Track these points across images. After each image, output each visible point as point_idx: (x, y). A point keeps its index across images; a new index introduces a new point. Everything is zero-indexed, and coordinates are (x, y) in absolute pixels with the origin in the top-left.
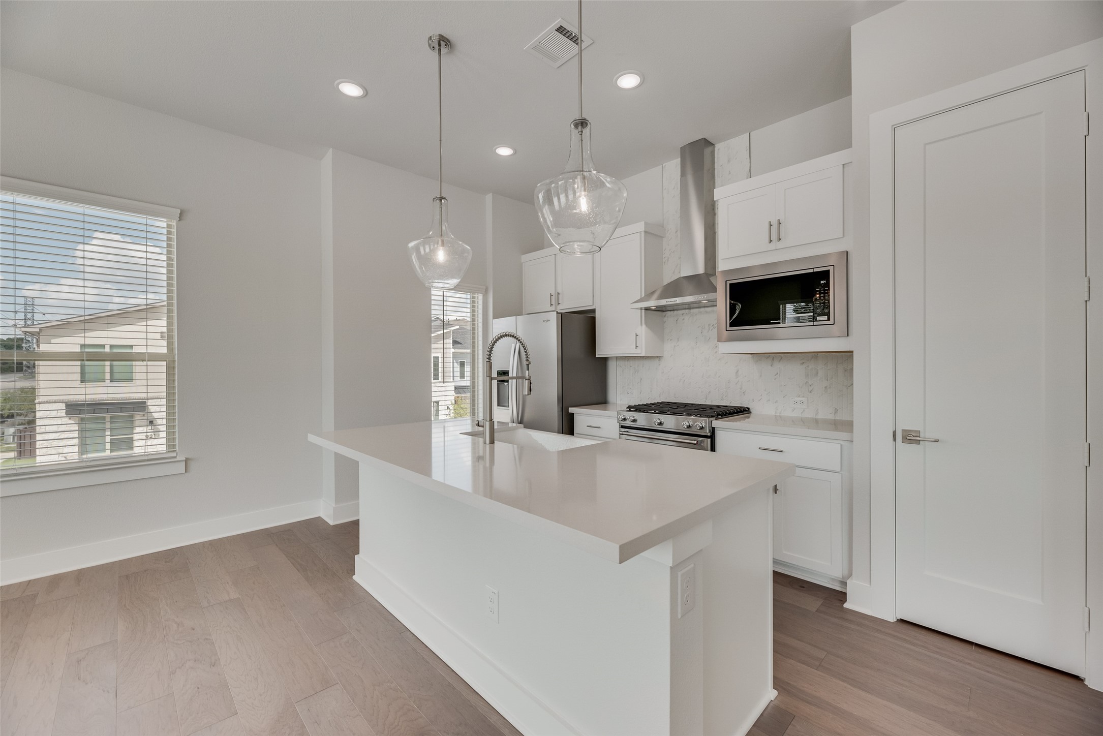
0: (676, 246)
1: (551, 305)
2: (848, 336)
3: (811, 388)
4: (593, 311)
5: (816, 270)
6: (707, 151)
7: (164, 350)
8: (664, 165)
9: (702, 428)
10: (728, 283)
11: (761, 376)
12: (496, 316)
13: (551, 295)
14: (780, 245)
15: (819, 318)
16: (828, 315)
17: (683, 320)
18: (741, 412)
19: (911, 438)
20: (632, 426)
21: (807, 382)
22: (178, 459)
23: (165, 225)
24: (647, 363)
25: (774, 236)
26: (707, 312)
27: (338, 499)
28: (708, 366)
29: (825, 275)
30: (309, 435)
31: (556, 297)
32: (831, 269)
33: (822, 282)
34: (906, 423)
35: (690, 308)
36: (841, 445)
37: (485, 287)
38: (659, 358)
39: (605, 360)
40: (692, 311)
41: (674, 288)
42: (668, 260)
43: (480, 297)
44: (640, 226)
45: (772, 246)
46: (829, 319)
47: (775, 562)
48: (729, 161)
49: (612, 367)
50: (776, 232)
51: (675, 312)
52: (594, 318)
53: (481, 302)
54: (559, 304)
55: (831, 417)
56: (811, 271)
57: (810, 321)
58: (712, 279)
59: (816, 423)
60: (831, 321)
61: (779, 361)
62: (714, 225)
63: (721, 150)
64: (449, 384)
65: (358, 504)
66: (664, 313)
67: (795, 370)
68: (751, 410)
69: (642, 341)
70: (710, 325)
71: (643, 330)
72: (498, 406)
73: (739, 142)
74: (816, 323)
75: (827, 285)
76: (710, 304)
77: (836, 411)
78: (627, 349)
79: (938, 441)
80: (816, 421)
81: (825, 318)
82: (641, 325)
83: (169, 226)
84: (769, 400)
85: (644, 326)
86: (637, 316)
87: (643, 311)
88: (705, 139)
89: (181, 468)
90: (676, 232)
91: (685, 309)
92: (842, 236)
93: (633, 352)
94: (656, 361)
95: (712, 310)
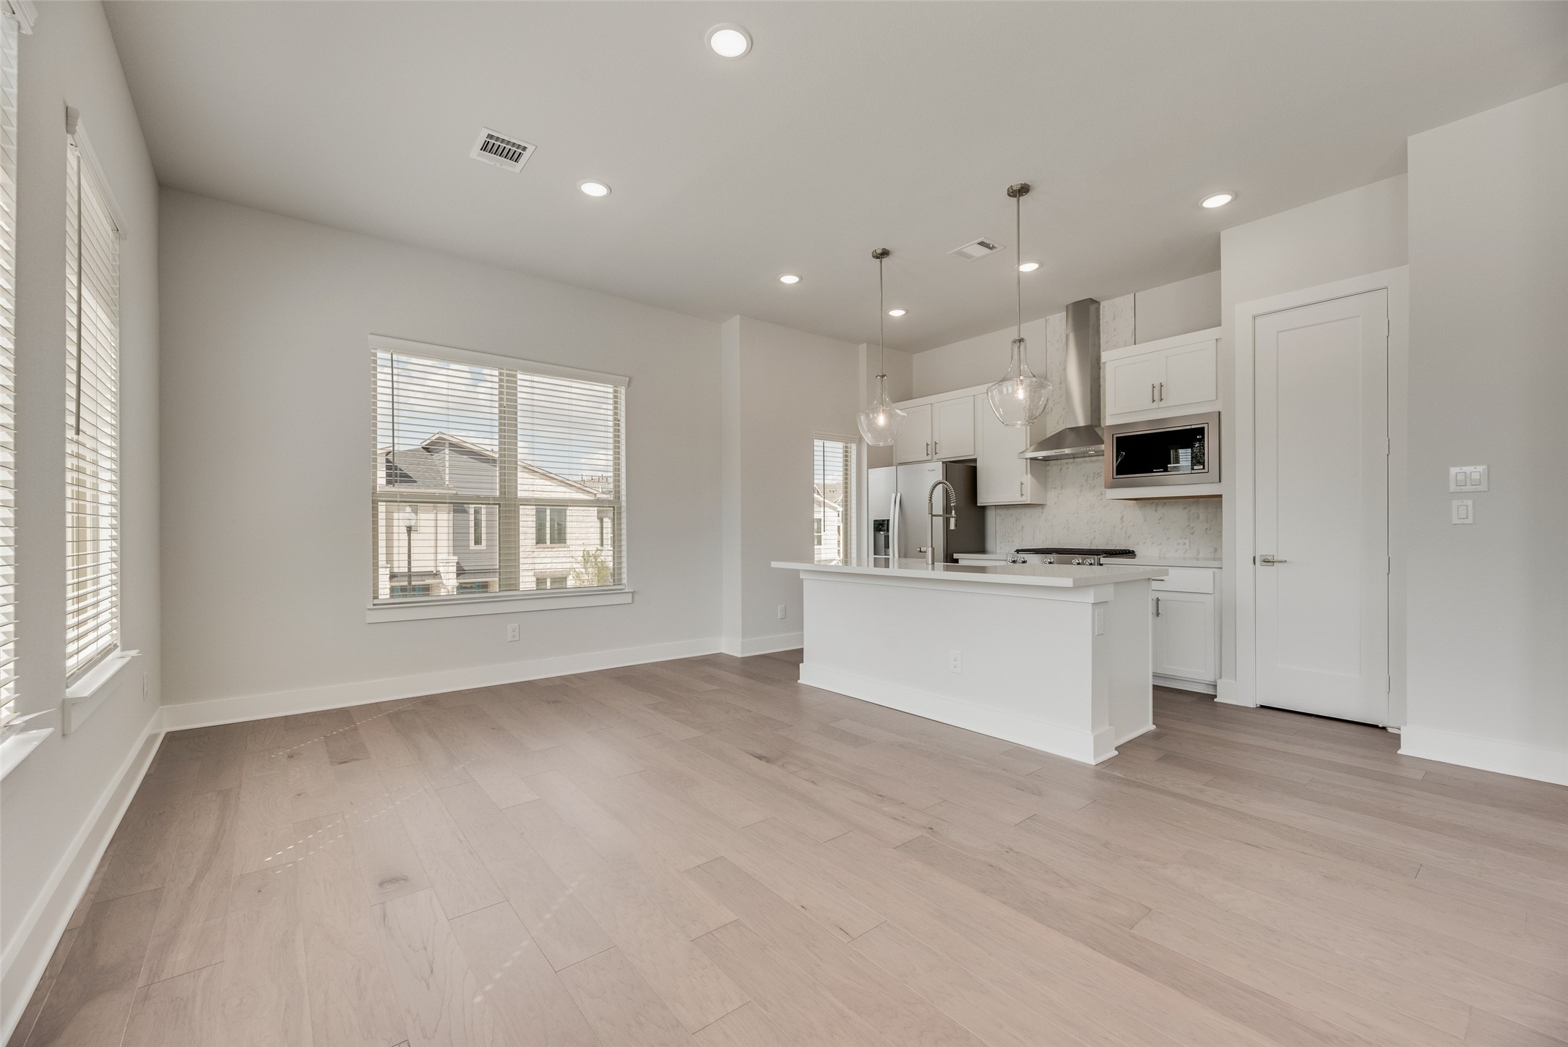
1: (928, 454)
2: (1220, 481)
3: (1192, 531)
4: (975, 460)
5: (1193, 427)
6: (1093, 307)
8: (1048, 317)
10: (1115, 437)
11: (1145, 521)
12: (871, 466)
13: (927, 445)
14: (1162, 404)
15: (1195, 467)
16: (1203, 464)
18: (1126, 553)
19: (1267, 561)
22: (626, 590)
23: (611, 391)
24: (1028, 511)
25: (1157, 397)
26: (1091, 461)
28: (1093, 513)
29: (1201, 431)
30: (772, 563)
31: (932, 448)
32: (1206, 426)
33: (1198, 437)
34: (1263, 549)
35: (1074, 458)
36: (1214, 573)
38: (1042, 506)
39: (984, 508)
40: (1076, 460)
41: (1057, 440)
42: (1052, 410)
43: (854, 447)
45: (1155, 405)
46: (1204, 468)
47: (1155, 676)
48: (1114, 319)
49: (991, 516)
50: (1158, 392)
51: (1059, 461)
52: (976, 467)
53: (853, 451)
54: (936, 453)
56: (1189, 427)
58: (1097, 430)
60: (1206, 470)
62: (1099, 378)
63: (1106, 309)
66: (1048, 462)
67: (1177, 515)
68: (1136, 553)
69: (1028, 489)
71: (1028, 479)
73: (1125, 302)
75: (1203, 439)
76: (1096, 454)
78: (1012, 497)
79: (1288, 561)
81: (1202, 467)
82: (1027, 473)
83: (615, 391)
84: (1152, 541)
85: (1029, 475)
86: (1022, 466)
87: (1029, 461)
88: (1091, 299)
89: (628, 599)
91: (1070, 458)
92: (1215, 398)
93: (1017, 499)
94: (1039, 509)
95: (1097, 460)
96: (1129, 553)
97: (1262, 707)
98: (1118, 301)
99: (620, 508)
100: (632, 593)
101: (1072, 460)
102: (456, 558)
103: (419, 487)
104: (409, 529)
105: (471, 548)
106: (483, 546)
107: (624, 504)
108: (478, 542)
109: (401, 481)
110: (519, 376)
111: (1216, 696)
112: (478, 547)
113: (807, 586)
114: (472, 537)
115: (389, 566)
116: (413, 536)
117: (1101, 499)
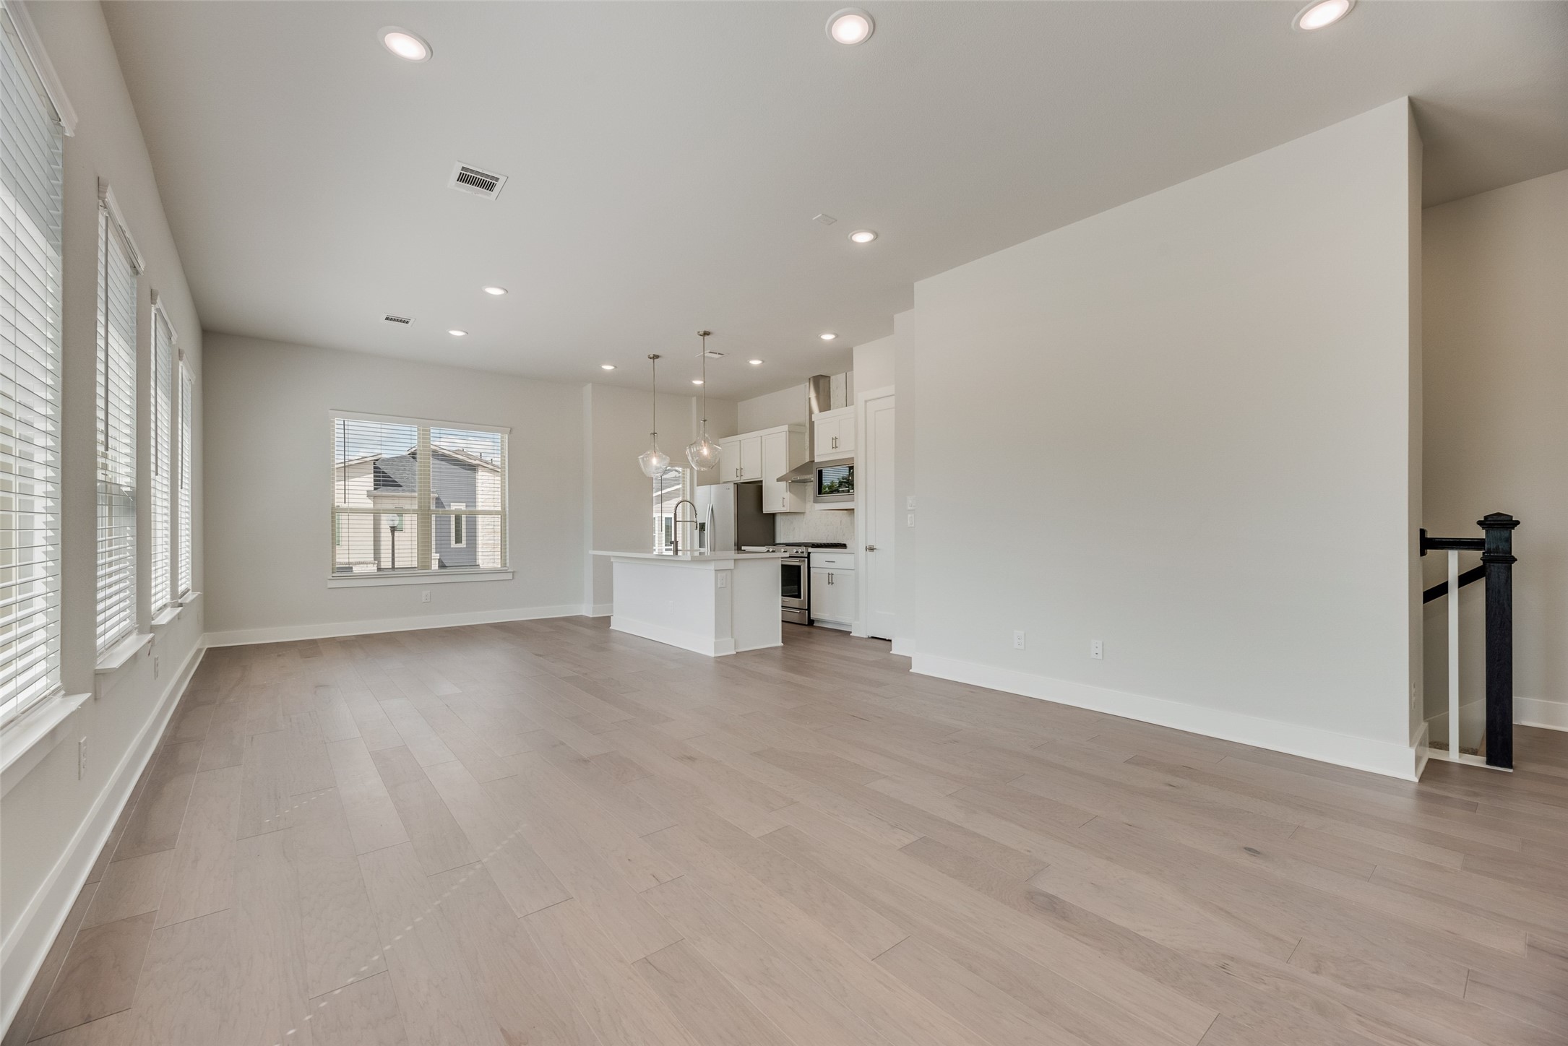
4: (762, 481)
7: (499, 509)
9: (802, 552)
12: (699, 484)
14: (838, 450)
19: (872, 549)
22: (510, 571)
23: (500, 437)
24: (795, 517)
25: (834, 446)
27: (595, 602)
34: (870, 543)
38: (803, 513)
44: (785, 428)
48: (836, 388)
49: (776, 520)
50: (835, 443)
52: (762, 486)
53: (689, 474)
58: (811, 467)
63: (831, 382)
65: (612, 606)
66: (798, 484)
68: (847, 545)
69: (792, 502)
71: (788, 495)
79: (880, 550)
83: (502, 438)
85: (788, 492)
86: (784, 485)
87: (788, 482)
88: (823, 375)
89: (510, 577)
91: (803, 482)
93: (786, 509)
96: (844, 546)
97: (873, 638)
98: (836, 377)
99: (505, 515)
100: (513, 572)
102: (438, 555)
103: (403, 491)
104: (393, 529)
105: (452, 546)
106: (463, 545)
107: (507, 513)
108: (458, 540)
109: (383, 485)
110: (432, 431)
111: (851, 632)
112: (459, 545)
113: (616, 566)
114: (453, 534)
115: (376, 562)
116: (396, 534)
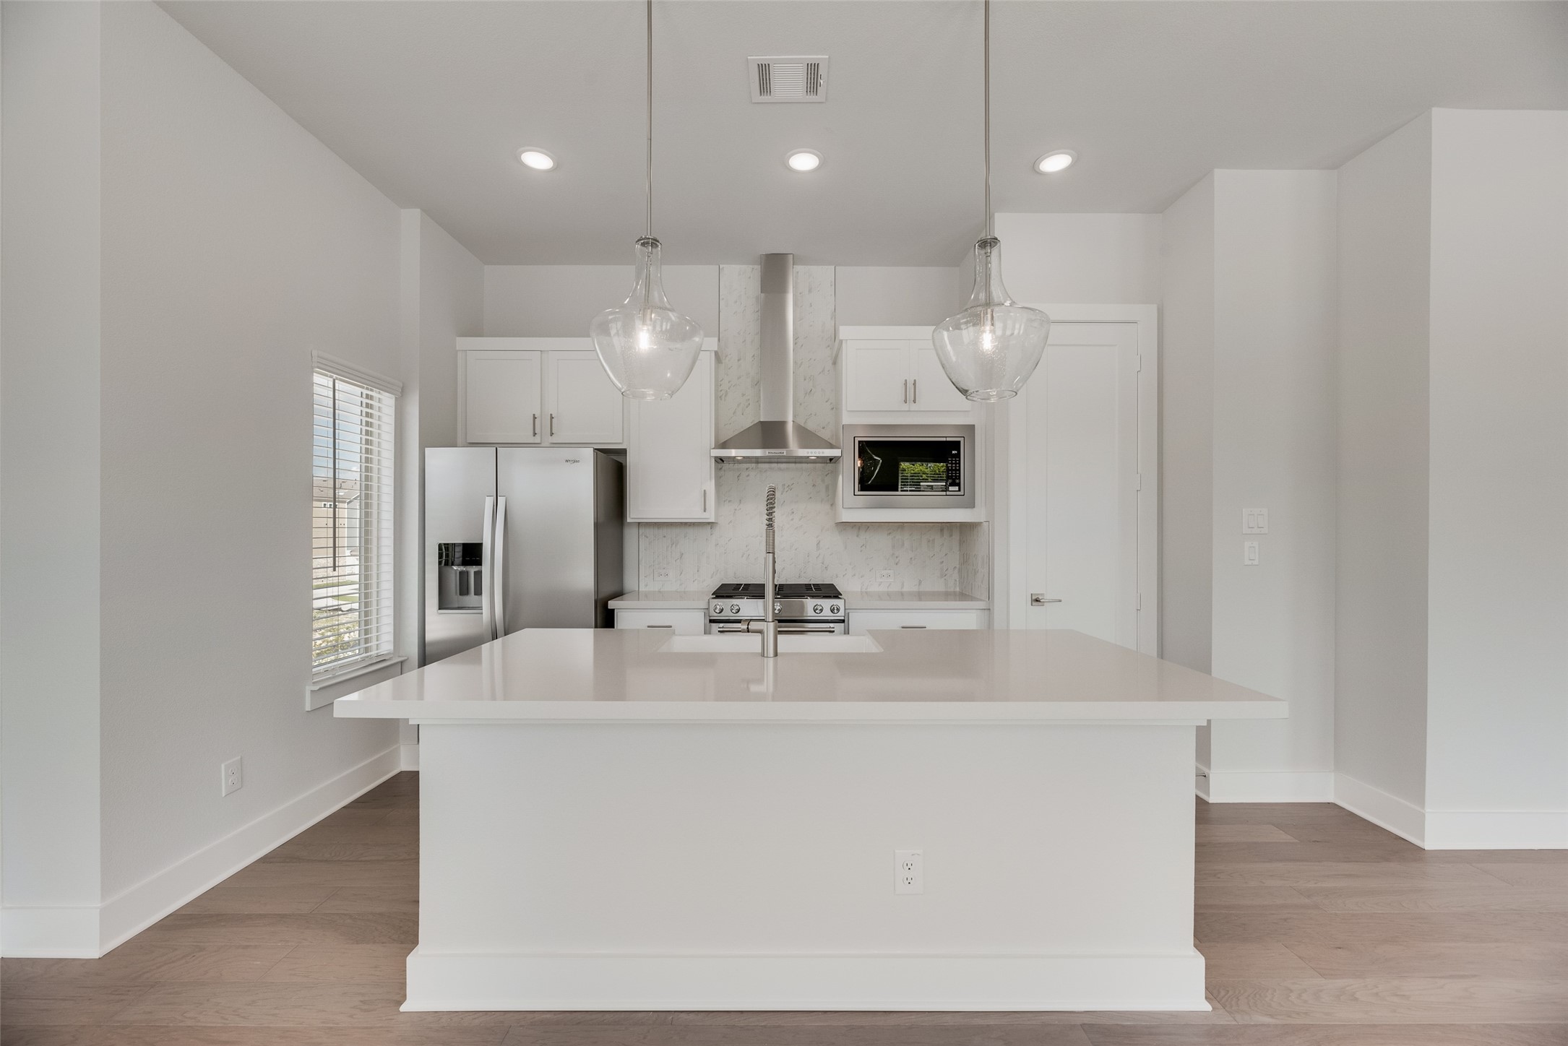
0: (738, 378)
1: (533, 433)
2: (974, 507)
3: (897, 560)
4: (623, 452)
5: (948, 439)
8: (723, 266)
10: (857, 440)
11: (846, 548)
12: (427, 443)
13: (535, 418)
14: (914, 407)
15: (951, 488)
16: (959, 485)
17: (748, 476)
20: (731, 618)
21: (893, 554)
24: (690, 531)
26: (780, 469)
28: (782, 536)
29: (957, 445)
32: (961, 440)
33: (953, 452)
37: (401, 385)
39: (632, 524)
40: (760, 465)
45: (905, 407)
46: (959, 490)
48: (810, 291)
50: (910, 392)
53: (388, 410)
55: (915, 589)
56: (944, 439)
57: (942, 491)
59: (902, 595)
60: (962, 492)
61: (866, 531)
63: (795, 271)
64: (348, 570)
67: (881, 541)
70: (784, 485)
71: (711, 488)
72: (440, 608)
73: (822, 273)
74: (948, 493)
75: (958, 455)
77: (920, 582)
78: (685, 511)
79: (1060, 601)
80: (902, 594)
81: (957, 488)
82: (710, 479)
84: (855, 575)
85: (713, 481)
86: (704, 467)
87: (712, 460)
90: (739, 360)
94: (708, 530)
95: (787, 469)
98: (815, 269)
101: (754, 465)
117: (792, 520)
